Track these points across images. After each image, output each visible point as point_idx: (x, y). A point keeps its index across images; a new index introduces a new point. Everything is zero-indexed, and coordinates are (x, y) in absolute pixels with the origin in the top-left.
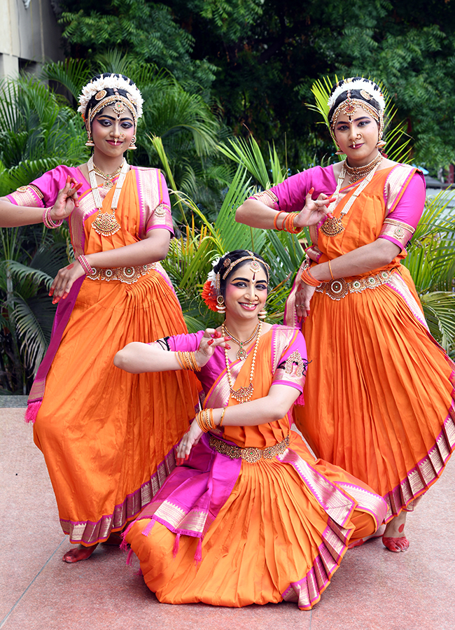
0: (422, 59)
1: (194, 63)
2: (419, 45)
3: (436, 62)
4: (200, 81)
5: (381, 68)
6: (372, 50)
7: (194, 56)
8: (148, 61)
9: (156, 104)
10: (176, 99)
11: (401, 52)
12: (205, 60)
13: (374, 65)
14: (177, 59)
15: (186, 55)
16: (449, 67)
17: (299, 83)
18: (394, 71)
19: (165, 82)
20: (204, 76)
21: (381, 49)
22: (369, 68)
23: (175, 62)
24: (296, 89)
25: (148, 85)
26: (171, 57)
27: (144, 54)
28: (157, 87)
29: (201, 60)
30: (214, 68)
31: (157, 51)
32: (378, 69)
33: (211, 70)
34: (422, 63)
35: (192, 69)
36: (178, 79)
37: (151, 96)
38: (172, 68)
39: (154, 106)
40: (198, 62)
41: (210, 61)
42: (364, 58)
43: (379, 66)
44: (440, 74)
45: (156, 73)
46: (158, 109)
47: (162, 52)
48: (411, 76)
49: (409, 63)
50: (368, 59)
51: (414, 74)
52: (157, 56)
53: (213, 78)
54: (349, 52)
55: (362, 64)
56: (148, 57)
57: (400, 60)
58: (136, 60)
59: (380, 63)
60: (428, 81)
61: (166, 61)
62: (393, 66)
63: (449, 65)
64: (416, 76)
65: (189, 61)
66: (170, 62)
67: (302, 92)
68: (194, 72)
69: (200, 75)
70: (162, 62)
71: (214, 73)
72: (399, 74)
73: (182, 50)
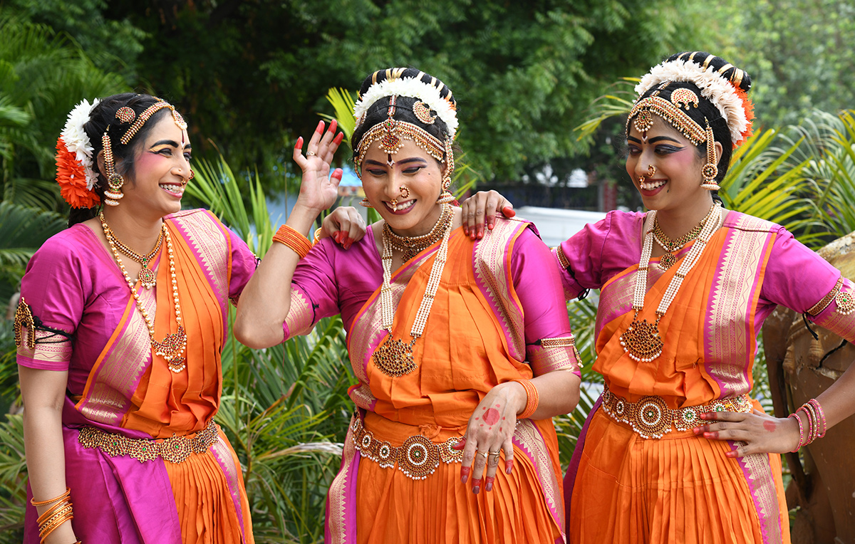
0: (441, 33)
1: (110, 25)
2: (435, 13)
3: (460, 38)
4: (119, 52)
5: (384, 41)
6: (371, 16)
7: (109, 15)
8: (36, 19)
9: (51, 86)
10: (83, 80)
11: (411, 20)
12: (126, 22)
13: (375, 37)
14: (81, 17)
15: (97, 12)
16: (479, 46)
17: (268, 59)
18: (404, 48)
19: (65, 52)
20: (125, 46)
21: (384, 15)
22: (368, 42)
23: (79, 23)
24: (262, 67)
25: (37, 56)
26: (73, 14)
27: (28, 9)
28: (53, 60)
29: (120, 19)
30: (141, 34)
31: (51, 6)
32: (381, 44)
33: (135, 37)
34: (441, 40)
35: (106, 33)
36: (85, 48)
37: (42, 72)
38: (75, 31)
39: (48, 90)
40: (115, 24)
41: (135, 23)
42: (361, 28)
43: (382, 38)
44: (467, 54)
45: (50, 38)
46: (54, 93)
47: (58, 8)
48: (428, 56)
49: (422, 38)
50: (367, 29)
51: (431, 53)
52: (51, 13)
53: (139, 48)
54: (340, 17)
55: (359, 35)
56: (36, 14)
57: (412, 32)
58: (16, 18)
59: (384, 34)
60: (452, 63)
61: (65, 21)
62: (401, 40)
63: (478, 41)
64: (434, 56)
65: (102, 22)
66: (71, 22)
67: (273, 73)
68: (109, 39)
69: (118, 43)
70: (59, 21)
71: (141, 42)
72: (409, 52)
73: (90, 5)
